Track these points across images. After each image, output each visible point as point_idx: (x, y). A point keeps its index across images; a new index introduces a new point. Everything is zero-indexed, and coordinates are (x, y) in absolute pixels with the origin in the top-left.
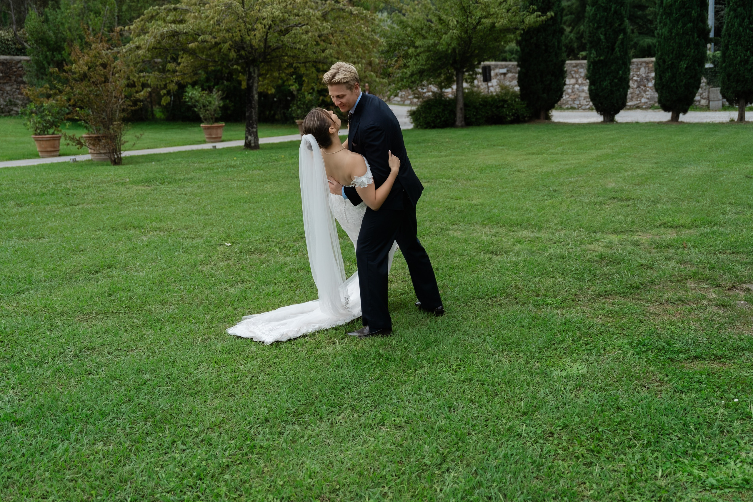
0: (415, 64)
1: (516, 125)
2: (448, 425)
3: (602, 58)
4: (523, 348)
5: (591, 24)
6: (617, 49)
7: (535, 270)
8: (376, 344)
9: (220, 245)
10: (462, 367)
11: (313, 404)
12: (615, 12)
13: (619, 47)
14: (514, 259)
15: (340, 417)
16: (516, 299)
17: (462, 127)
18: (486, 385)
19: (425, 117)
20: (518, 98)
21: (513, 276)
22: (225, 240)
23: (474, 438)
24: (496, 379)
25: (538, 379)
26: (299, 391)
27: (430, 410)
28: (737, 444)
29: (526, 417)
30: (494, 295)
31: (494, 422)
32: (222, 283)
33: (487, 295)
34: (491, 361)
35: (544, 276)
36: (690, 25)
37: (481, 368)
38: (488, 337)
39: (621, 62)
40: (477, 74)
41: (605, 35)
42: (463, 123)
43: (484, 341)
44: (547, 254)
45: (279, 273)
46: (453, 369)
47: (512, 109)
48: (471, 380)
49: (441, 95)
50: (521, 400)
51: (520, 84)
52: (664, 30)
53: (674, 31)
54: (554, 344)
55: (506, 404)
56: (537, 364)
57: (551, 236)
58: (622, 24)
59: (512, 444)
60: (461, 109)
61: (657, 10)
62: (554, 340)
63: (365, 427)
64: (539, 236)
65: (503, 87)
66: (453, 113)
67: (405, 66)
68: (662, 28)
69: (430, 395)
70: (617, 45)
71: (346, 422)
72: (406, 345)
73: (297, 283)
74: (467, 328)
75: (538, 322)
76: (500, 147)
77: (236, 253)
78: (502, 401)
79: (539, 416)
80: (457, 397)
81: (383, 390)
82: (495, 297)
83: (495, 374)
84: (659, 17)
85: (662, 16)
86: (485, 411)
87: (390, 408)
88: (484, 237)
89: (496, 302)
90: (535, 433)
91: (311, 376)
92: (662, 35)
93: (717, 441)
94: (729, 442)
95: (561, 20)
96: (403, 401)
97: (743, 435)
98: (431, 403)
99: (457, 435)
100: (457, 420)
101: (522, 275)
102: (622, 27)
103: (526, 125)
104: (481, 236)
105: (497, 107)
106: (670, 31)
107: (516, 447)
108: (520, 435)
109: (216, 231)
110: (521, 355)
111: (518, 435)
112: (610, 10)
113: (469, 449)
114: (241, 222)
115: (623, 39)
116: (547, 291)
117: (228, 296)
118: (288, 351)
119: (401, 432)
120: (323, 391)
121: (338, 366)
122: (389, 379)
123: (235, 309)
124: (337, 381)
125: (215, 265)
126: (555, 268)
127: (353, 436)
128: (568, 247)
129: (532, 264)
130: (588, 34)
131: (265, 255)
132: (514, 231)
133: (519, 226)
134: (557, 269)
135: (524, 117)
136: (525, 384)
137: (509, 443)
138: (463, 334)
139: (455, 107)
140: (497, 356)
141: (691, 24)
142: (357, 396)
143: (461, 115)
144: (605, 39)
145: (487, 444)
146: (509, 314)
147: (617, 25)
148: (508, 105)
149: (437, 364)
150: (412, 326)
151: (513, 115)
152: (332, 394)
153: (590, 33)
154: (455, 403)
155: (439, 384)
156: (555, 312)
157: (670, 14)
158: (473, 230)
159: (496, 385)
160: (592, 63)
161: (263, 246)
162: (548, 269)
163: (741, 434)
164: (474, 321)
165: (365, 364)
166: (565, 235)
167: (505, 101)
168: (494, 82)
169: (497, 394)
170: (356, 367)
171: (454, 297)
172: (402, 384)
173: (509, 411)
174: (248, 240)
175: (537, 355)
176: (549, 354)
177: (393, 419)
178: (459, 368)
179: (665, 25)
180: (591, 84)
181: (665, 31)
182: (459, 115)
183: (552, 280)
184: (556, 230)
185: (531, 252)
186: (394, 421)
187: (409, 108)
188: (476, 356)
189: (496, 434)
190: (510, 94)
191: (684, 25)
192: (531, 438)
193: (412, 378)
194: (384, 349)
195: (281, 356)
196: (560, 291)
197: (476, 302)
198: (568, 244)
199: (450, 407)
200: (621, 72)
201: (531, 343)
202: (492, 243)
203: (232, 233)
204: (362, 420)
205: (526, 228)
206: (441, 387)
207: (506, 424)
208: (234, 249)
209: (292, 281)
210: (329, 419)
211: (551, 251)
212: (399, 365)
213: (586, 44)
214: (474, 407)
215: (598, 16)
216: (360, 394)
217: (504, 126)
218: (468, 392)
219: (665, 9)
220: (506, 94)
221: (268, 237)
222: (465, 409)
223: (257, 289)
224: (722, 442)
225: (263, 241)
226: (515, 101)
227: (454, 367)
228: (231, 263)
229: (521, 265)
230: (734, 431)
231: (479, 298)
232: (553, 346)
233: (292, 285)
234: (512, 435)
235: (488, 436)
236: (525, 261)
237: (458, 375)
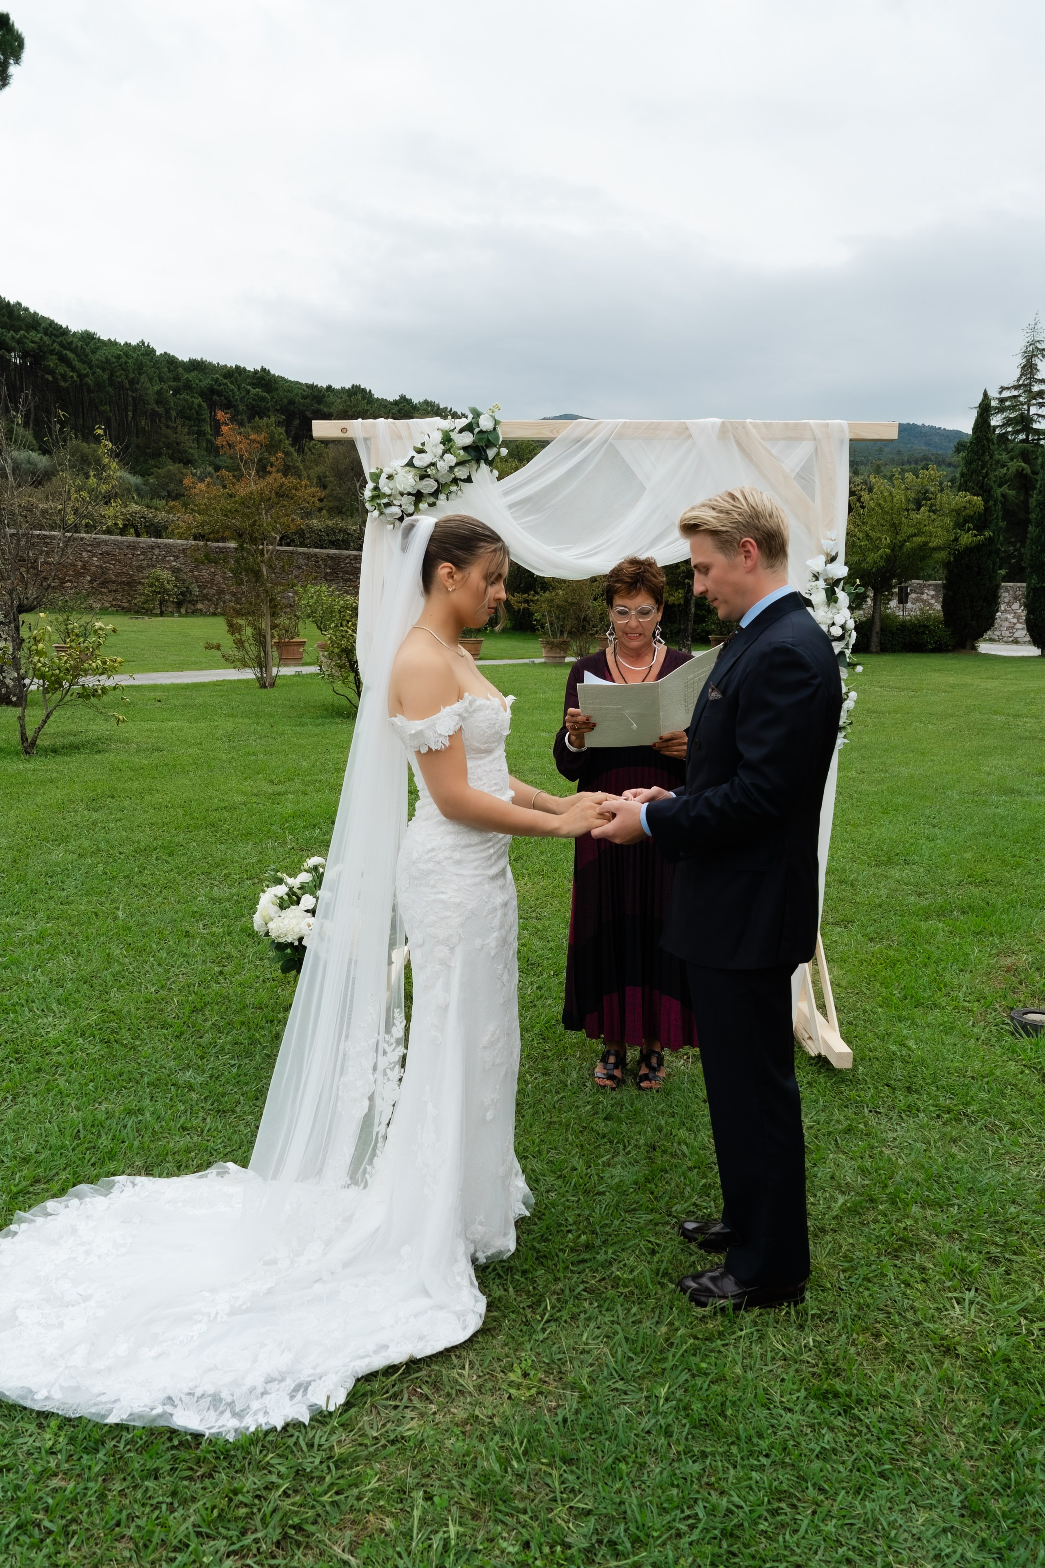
1: (937, 655)
17: (877, 653)
20: (941, 624)
40: (892, 594)
42: (880, 648)
47: (933, 636)
51: (944, 609)
60: (876, 633)
65: (923, 612)
66: (867, 637)
103: (951, 655)
105: (917, 633)
135: (947, 646)
139: (870, 630)
143: (876, 640)
148: (929, 631)
151: (934, 643)
160: (1032, 586)
167: (927, 627)
168: (909, 605)
180: (1028, 614)
190: (932, 619)
213: (1026, 568)
217: (924, 655)
220: (927, 620)
226: (937, 628)
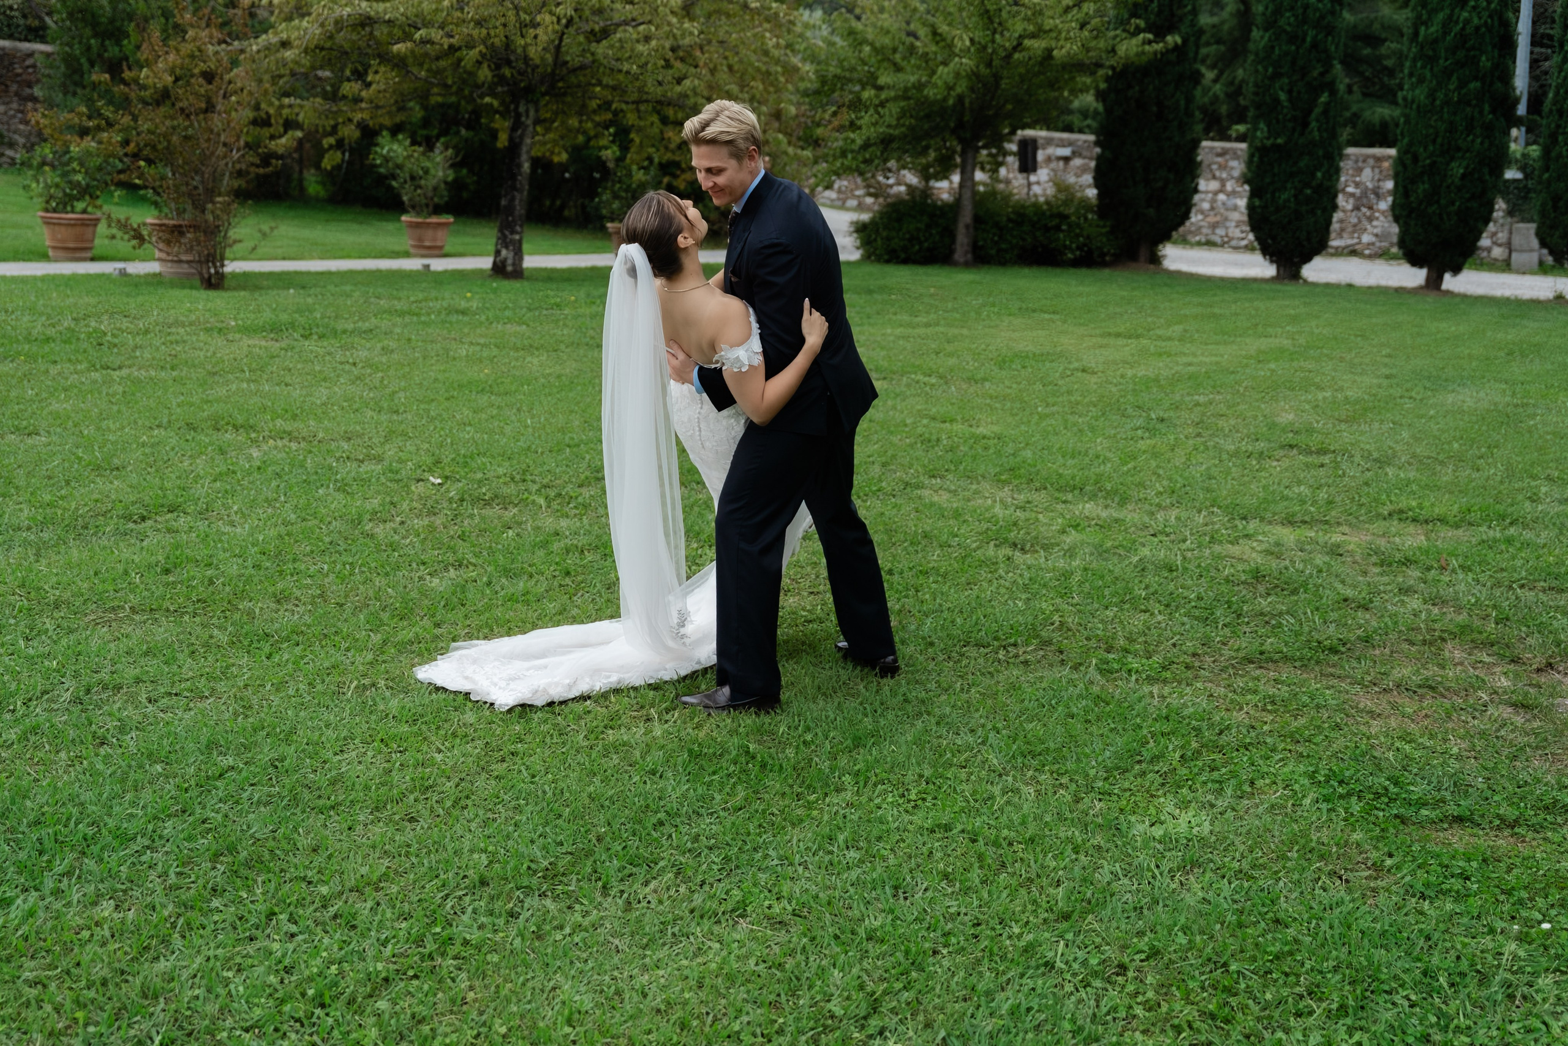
0: (875, 124)
1: (1084, 271)
2: (889, 928)
3: (1279, 141)
4: (1070, 765)
5: (1260, 68)
6: (1314, 124)
7: (1107, 592)
8: (741, 730)
9: (419, 481)
10: (929, 798)
11: (589, 854)
12: (1315, 45)
13: (1317, 120)
14: (1061, 564)
15: (647, 890)
16: (1061, 652)
17: (967, 265)
18: (981, 842)
19: (888, 239)
20: (1092, 212)
21: (1058, 601)
22: (430, 470)
23: (946, 963)
24: (1005, 832)
25: (1098, 840)
26: (560, 822)
27: (852, 890)
28: (1544, 1028)
29: (1065, 925)
30: (1012, 641)
31: (993, 929)
32: (414, 565)
33: (996, 639)
34: (996, 790)
35: (1126, 606)
36: (1474, 85)
37: (972, 803)
38: (992, 734)
39: (1321, 153)
40: (1006, 153)
41: (1290, 92)
42: (969, 256)
43: (983, 743)
44: (1135, 559)
45: (541, 553)
46: (909, 801)
47: (1078, 236)
48: (947, 828)
49: (926, 193)
50: (1058, 883)
51: (1098, 182)
52: (1417, 92)
53: (1440, 95)
54: (1139, 762)
55: (1023, 891)
56: (1099, 805)
57: (1146, 519)
58: (1326, 72)
59: (1031, 983)
60: (967, 227)
61: (1405, 49)
62: (1140, 754)
63: (702, 917)
64: (1121, 516)
65: (1062, 187)
66: (950, 233)
67: (853, 126)
68: (1413, 88)
69: (853, 854)
70: (1313, 116)
71: (660, 902)
72: (809, 737)
73: (579, 578)
74: (948, 710)
75: (1108, 709)
76: (1047, 316)
77: (450, 500)
78: (1014, 882)
79: (1096, 926)
80: (913, 865)
81: (749, 834)
82: (1015, 645)
83: (1004, 819)
84: (1408, 64)
85: (1414, 60)
86: (976, 903)
87: (763, 877)
88: (998, 510)
89: (1016, 656)
90: (1085, 963)
91: (592, 789)
92: (1413, 101)
93: (1499, 1017)
94: (1527, 1023)
95: (1197, 53)
96: (791, 864)
97: (1559, 1009)
98: (854, 874)
99: (907, 953)
100: (911, 918)
101: (1076, 600)
102: (1328, 78)
103: (1106, 272)
104: (993, 507)
105: (1047, 229)
106: (1432, 95)
107: (1039, 991)
108: (1050, 965)
109: (413, 449)
110: (1064, 780)
111: (1046, 964)
112: (1304, 40)
113: (934, 989)
114: (468, 433)
115: (1328, 104)
116: (1131, 640)
117: (424, 594)
118: (545, 728)
119: (782, 936)
120: (616, 826)
121: (653, 772)
122: (764, 812)
123: (438, 625)
124: (647, 806)
125: (402, 523)
126: (1152, 590)
127: (674, 934)
128: (1184, 546)
129: (1102, 577)
130: (1251, 88)
131: (515, 510)
132: (1065, 502)
133: (1077, 492)
134: (1156, 592)
135: (1103, 255)
136: (1070, 846)
137: (1024, 981)
138: (938, 723)
139: (955, 220)
140: (1010, 779)
141: (1478, 84)
142: (689, 845)
143: (965, 241)
144: (1290, 100)
145: (973, 979)
146: (1044, 685)
147: (1315, 73)
148: (1070, 226)
149: (875, 785)
150: (824, 694)
151: (1078, 248)
152: (634, 835)
153: (1256, 85)
154: (908, 878)
155: (875, 833)
156: (1146, 689)
157: (1432, 60)
158: (976, 492)
159: (1005, 844)
160: (1258, 149)
161: (510, 490)
162: (1137, 592)
163: (1555, 1005)
164: (965, 696)
165: (714, 773)
166: (1178, 519)
167: (1064, 217)
168: (1043, 174)
169: (1003, 865)
170: (693, 778)
171: (924, 638)
172: (793, 825)
173: (1029, 907)
174: (479, 475)
175: (1100, 784)
176: (1127, 785)
177: (767, 903)
178: (924, 799)
179: (1421, 80)
180: (1253, 195)
181: (1420, 94)
182: (962, 239)
183: (1144, 617)
184: (1159, 506)
185: (1101, 552)
186: (769, 908)
187: (854, 216)
188: (963, 776)
189: (997, 959)
190: (1076, 202)
191: (1462, 84)
192: (1075, 975)
193: (815, 813)
194: (760, 743)
195: (528, 738)
196: (1159, 643)
197: (972, 652)
198: (1184, 541)
199: (896, 888)
200: (1319, 175)
201: (1087, 756)
202: (1015, 524)
203: (447, 456)
204: (698, 899)
205: (1093, 497)
206: (879, 839)
207: (1020, 936)
208: (448, 491)
209: (568, 573)
210: (622, 892)
211: (1145, 552)
212: (790, 781)
213: (1246, 108)
214: (950, 890)
215: (1277, 51)
216: (696, 839)
217: (1058, 271)
218: (939, 855)
219: (1422, 48)
220: (1067, 202)
221: (524, 472)
222: (929, 894)
223: (489, 584)
224: (1511, 1022)
225: (512, 479)
226: (1086, 219)
227: (913, 797)
228: (438, 522)
229: (1077, 577)
230: (1539, 998)
231: (979, 645)
232: (1137, 767)
233: (568, 581)
234: (1033, 963)
235: (978, 962)
236: (1085, 569)
237: (921, 814)
